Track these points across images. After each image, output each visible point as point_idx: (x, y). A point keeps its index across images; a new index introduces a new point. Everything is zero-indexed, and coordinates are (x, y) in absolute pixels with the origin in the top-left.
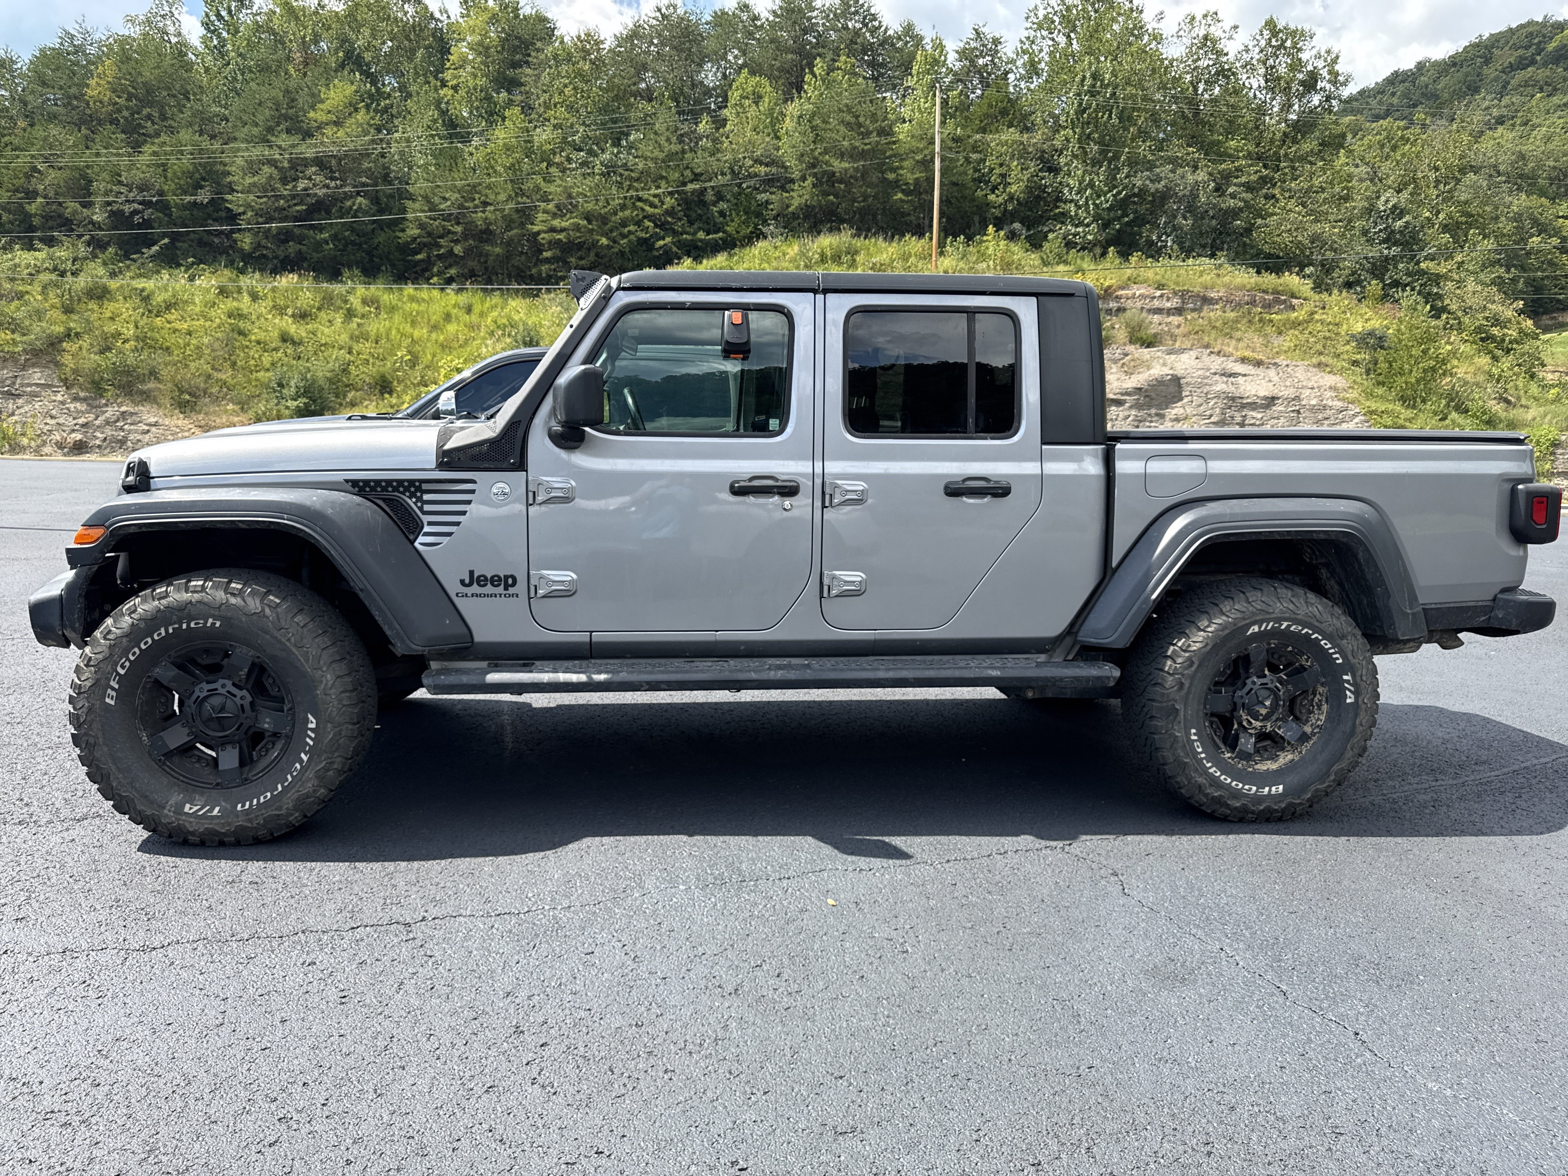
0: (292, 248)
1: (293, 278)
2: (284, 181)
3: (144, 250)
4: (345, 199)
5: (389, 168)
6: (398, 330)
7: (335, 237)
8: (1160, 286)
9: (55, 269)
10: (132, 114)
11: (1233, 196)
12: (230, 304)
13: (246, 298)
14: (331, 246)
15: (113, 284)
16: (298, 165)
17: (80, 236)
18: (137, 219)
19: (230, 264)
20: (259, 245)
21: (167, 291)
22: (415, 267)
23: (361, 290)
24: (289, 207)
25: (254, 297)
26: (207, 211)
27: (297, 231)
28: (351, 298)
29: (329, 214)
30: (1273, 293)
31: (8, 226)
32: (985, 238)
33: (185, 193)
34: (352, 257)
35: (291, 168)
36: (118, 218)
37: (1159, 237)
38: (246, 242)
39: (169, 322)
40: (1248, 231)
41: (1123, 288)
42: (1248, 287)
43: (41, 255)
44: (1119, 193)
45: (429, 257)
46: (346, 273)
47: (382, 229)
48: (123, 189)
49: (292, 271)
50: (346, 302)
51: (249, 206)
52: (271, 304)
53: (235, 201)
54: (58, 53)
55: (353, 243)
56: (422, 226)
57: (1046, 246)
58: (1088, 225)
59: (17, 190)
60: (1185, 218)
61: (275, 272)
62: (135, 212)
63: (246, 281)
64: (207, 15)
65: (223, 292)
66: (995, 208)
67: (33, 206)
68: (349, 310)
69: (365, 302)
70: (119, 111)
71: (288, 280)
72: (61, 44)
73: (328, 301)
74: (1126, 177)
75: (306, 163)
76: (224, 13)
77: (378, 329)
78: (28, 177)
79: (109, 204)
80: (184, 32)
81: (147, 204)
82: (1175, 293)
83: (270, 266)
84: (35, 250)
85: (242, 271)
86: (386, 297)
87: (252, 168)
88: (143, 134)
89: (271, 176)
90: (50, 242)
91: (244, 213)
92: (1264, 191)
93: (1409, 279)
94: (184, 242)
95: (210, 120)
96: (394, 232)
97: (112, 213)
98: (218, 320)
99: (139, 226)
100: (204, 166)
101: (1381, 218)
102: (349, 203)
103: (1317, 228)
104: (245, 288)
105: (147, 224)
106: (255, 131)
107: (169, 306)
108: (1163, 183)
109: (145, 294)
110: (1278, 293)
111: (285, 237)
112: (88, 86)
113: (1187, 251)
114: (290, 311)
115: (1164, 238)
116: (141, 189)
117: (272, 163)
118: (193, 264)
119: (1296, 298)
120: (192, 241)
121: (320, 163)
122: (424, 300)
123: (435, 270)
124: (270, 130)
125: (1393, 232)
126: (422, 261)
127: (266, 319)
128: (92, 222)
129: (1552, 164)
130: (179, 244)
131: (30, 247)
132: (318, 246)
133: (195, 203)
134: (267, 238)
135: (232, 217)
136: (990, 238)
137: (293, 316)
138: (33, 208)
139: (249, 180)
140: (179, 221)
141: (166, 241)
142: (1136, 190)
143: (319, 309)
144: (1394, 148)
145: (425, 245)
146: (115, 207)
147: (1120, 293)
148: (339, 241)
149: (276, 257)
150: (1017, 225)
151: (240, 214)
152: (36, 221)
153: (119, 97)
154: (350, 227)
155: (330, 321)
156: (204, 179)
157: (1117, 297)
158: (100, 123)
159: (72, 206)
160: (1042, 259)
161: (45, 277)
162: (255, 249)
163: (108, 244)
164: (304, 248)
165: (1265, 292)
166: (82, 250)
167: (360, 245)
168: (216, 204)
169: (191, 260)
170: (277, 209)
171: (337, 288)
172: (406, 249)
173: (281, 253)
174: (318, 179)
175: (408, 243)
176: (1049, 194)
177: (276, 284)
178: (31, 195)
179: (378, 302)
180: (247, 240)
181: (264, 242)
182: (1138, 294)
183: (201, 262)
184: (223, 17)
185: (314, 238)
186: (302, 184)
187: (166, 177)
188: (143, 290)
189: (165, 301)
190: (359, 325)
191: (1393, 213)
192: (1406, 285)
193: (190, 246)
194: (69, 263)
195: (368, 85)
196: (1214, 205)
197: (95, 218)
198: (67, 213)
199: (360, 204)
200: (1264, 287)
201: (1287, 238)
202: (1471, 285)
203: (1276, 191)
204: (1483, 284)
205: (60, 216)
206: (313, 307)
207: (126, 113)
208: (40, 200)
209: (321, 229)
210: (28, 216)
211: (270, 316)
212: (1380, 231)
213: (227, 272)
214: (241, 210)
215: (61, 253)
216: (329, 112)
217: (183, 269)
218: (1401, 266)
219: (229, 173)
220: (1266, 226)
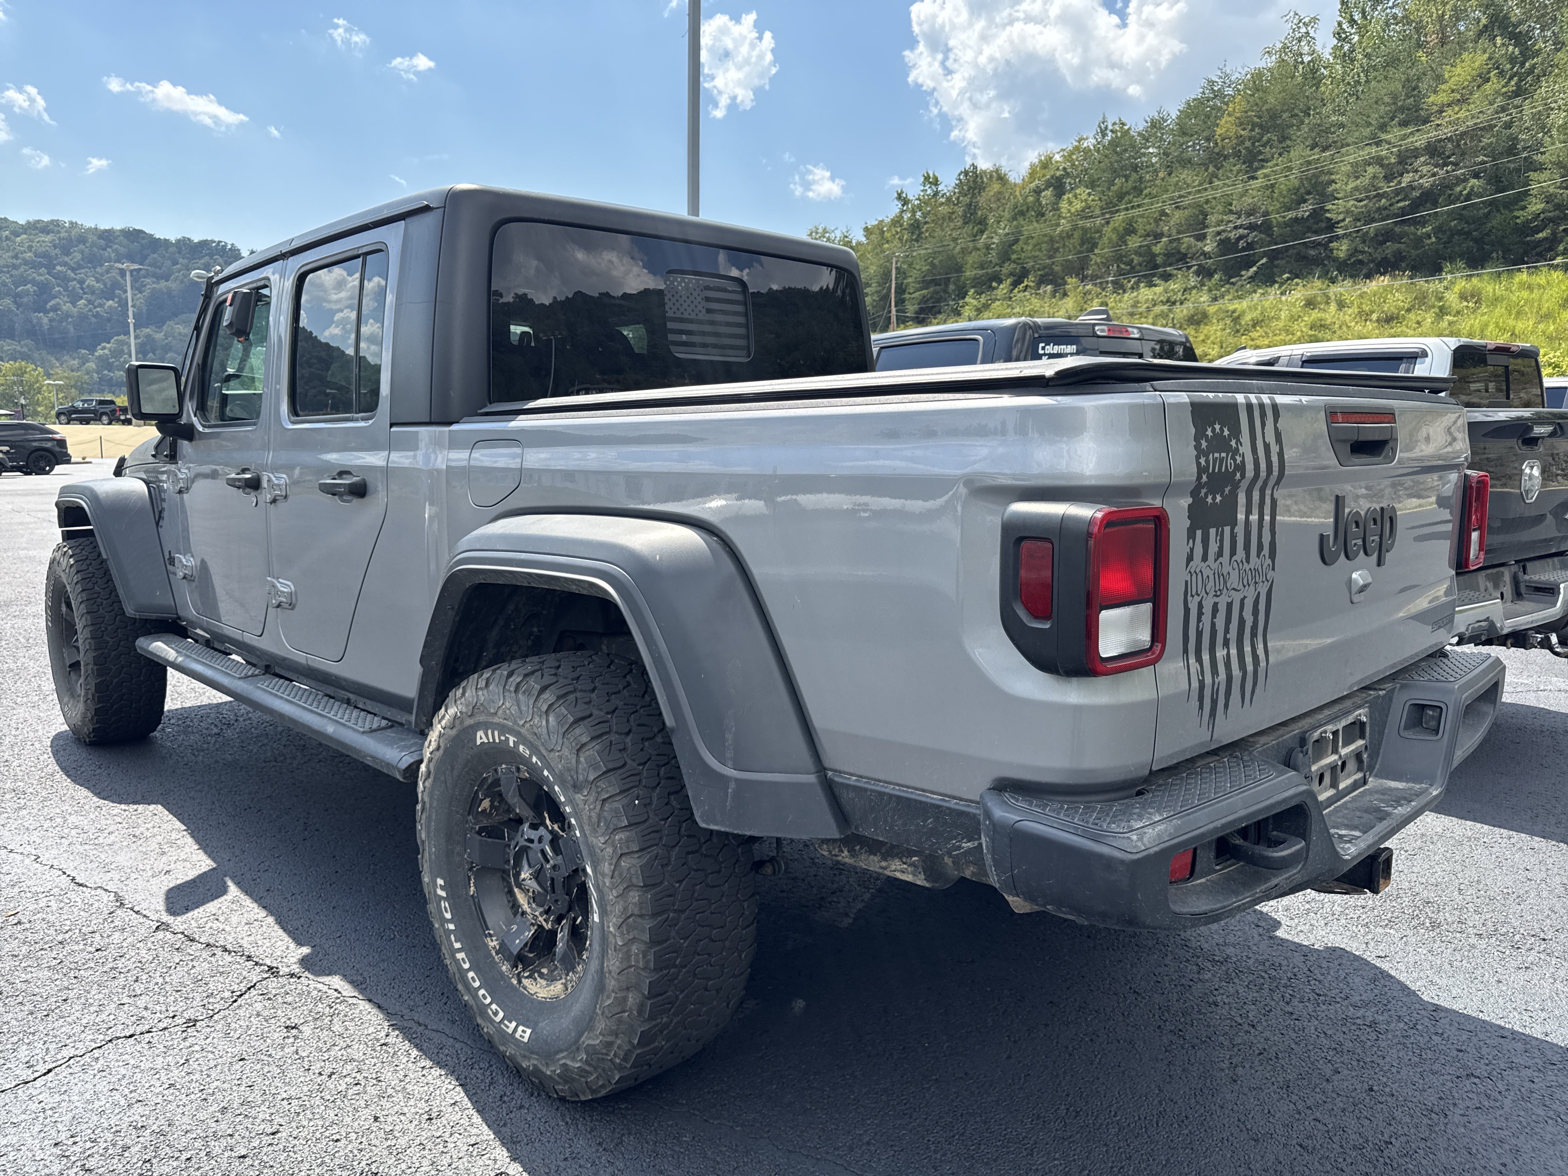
0: (1390, 248)
1: (1384, 281)
2: (1388, 178)
3: (1243, 273)
4: (1457, 184)
5: (1516, 138)
6: (1497, 323)
7: (1438, 230)
9: (1168, 301)
10: (1253, 144)
12: (1315, 315)
13: (1333, 307)
14: (1434, 239)
15: (1212, 310)
16: (1406, 158)
17: (1189, 268)
18: (1241, 244)
19: (1324, 275)
20: (1356, 250)
21: (1256, 309)
22: (1535, 248)
23: (1461, 285)
24: (1391, 205)
25: (1341, 305)
26: (1308, 224)
27: (1397, 229)
28: (1447, 295)
29: (1435, 205)
31: (1138, 268)
33: (1289, 209)
34: (1457, 249)
35: (1400, 163)
36: (1226, 246)
38: (1342, 249)
39: (1252, 340)
43: (1158, 290)
45: (1554, 233)
46: (1448, 266)
47: (1498, 211)
48: (1232, 217)
49: (1383, 274)
50: (1441, 299)
51: (1348, 212)
52: (1356, 311)
53: (1335, 210)
54: (1200, 102)
55: (1460, 232)
56: (1549, 199)
59: (1148, 235)
61: (1369, 276)
62: (1241, 237)
63: (1335, 290)
64: (1340, 24)
65: (1310, 304)
67: (1159, 246)
68: (1441, 308)
69: (1463, 297)
70: (1243, 143)
71: (1381, 282)
72: (1203, 93)
73: (1421, 301)
75: (1415, 153)
76: (1356, 17)
77: (1472, 326)
78: (1157, 221)
79: (1219, 233)
80: (1318, 48)
81: (1252, 227)
83: (1364, 271)
84: (1155, 286)
85: (1333, 281)
86: (1490, 288)
87: (1356, 172)
88: (1262, 160)
89: (1374, 177)
90: (1167, 277)
91: (1344, 220)
94: (1283, 259)
95: (1327, 131)
96: (1511, 211)
97: (1222, 243)
98: (1299, 334)
99: (1244, 249)
100: (1309, 180)
102: (1458, 189)
104: (1333, 297)
105: (1250, 246)
106: (1367, 132)
107: (1256, 324)
109: (1236, 315)
111: (1386, 236)
112: (1217, 125)
114: (1374, 317)
116: (1249, 214)
117: (1379, 161)
118: (1288, 279)
120: (1291, 257)
121: (1433, 150)
122: (1539, 285)
123: (1561, 248)
124: (1383, 127)
126: (1546, 239)
127: (1348, 327)
128: (1204, 254)
130: (1276, 262)
131: (1151, 285)
132: (1418, 241)
133: (1296, 219)
134: (1364, 242)
135: (1331, 225)
137: (1378, 321)
138: (1157, 249)
139: (1351, 185)
140: (1279, 240)
141: (1264, 260)
143: (1409, 310)
145: (1551, 220)
146: (1223, 236)
148: (1444, 232)
149: (1373, 261)
151: (1338, 222)
152: (1159, 260)
153: (1244, 129)
154: (1458, 215)
155: (1418, 323)
156: (1309, 193)
158: (1226, 158)
159: (1188, 240)
161: (1158, 309)
162: (1351, 256)
163: (1215, 271)
164: (1403, 246)
166: (1193, 281)
167: (1468, 234)
168: (1317, 214)
169: (1286, 276)
170: (1379, 209)
171: (1431, 285)
172: (1526, 229)
173: (1378, 256)
174: (1425, 169)
175: (1528, 222)
177: (1365, 290)
178: (1158, 236)
179: (1480, 294)
180: (1344, 248)
181: (1360, 247)
183: (1297, 277)
184: (1355, 21)
185: (1415, 234)
186: (1406, 179)
187: (1272, 198)
188: (1234, 311)
189: (1253, 320)
190: (1450, 324)
193: (1288, 262)
194: (1180, 294)
195: (1511, 48)
197: (1206, 249)
198: (1183, 248)
199: (1472, 187)
205: (1179, 252)
206: (1400, 309)
207: (1248, 144)
208: (1164, 239)
209: (1423, 222)
210: (1154, 256)
211: (1353, 324)
213: (1318, 283)
214: (1341, 217)
215: (1173, 286)
216: (1453, 91)
217: (1277, 286)
219: (1334, 181)
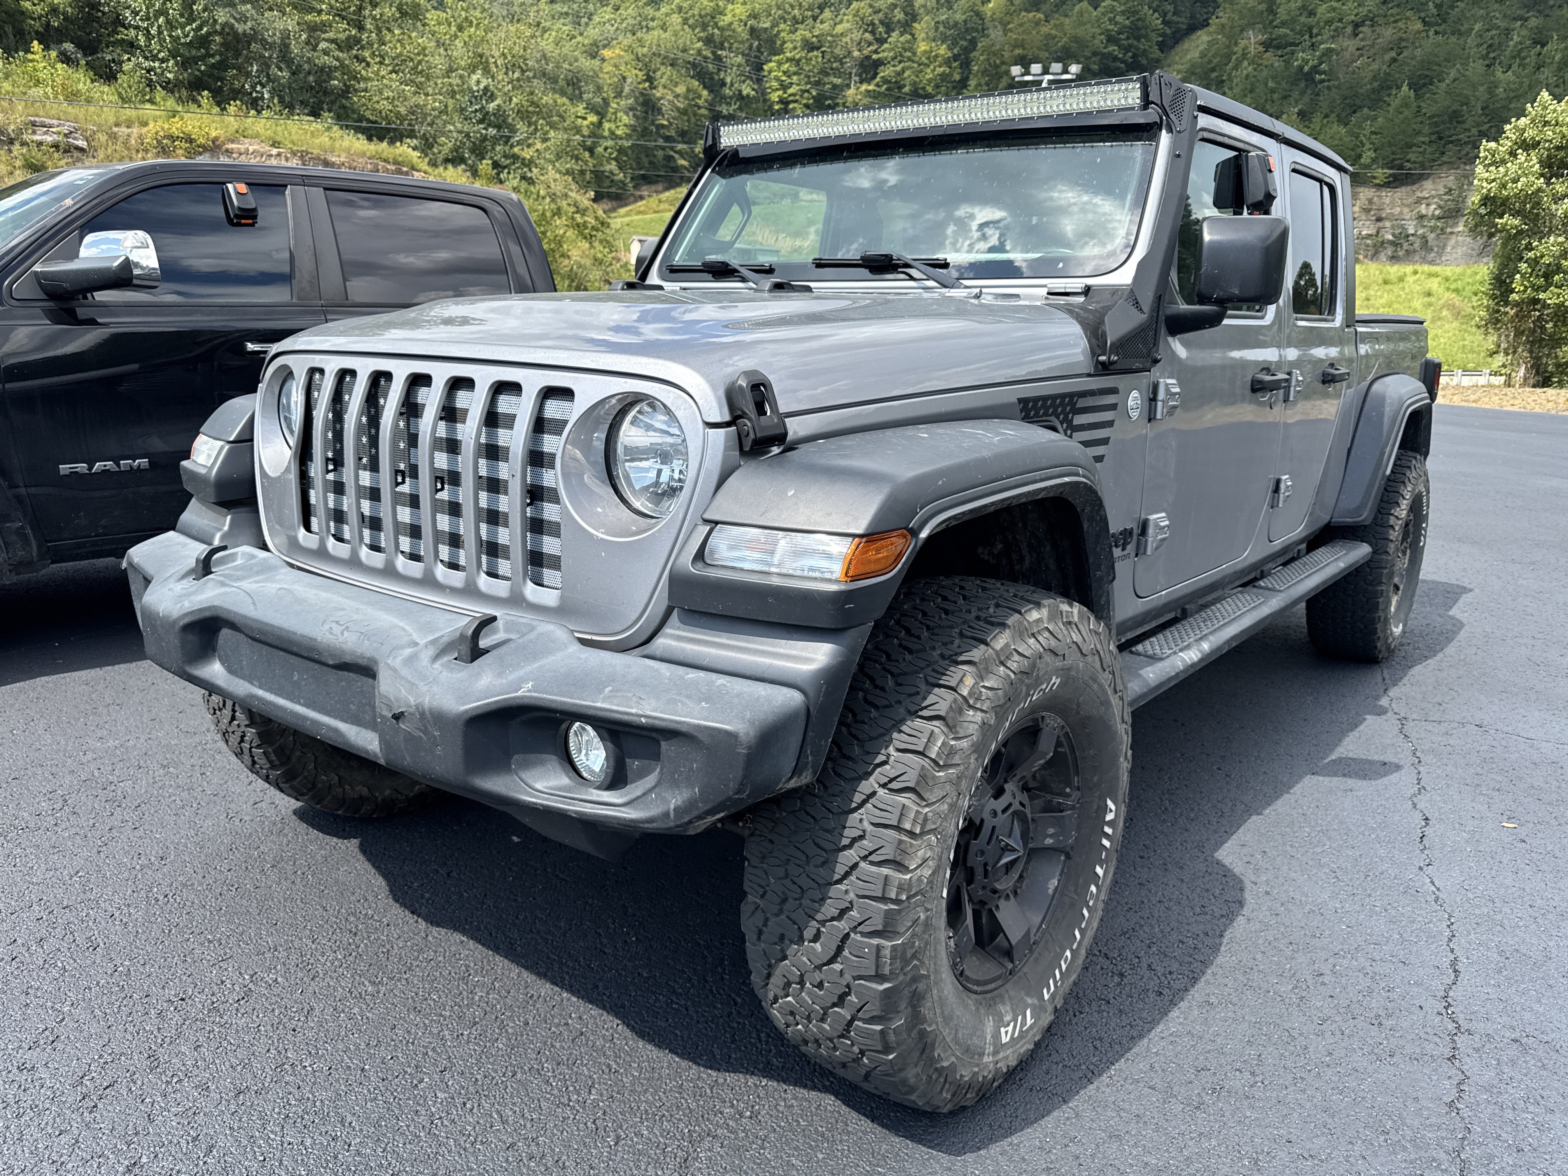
8: (275, 144)
11: (326, 52)
30: (394, 164)
32: (30, 56)
37: (253, 87)
40: (346, 91)
41: (233, 142)
42: (368, 154)
44: (200, 28)
57: (122, 78)
58: (163, 61)
60: (280, 69)
66: (34, 19)
74: (204, 10)
82: (294, 154)
92: (354, 52)
93: (508, 161)
101: (476, 97)
103: (421, 99)
108: (249, 24)
110: (399, 164)
113: (289, 107)
115: (258, 88)
119: (417, 171)
125: (488, 113)
129: (568, 67)
136: (37, 57)
142: (218, 27)
144: (460, 28)
147: (230, 146)
150: (69, 46)
157: (227, 151)
160: (120, 94)
165: (386, 161)
176: (104, 13)
182: (251, 149)
191: (485, 94)
192: (505, 167)
196: (309, 58)
200: (384, 156)
201: (385, 105)
202: (552, 173)
203: (367, 54)
204: (560, 173)
212: (476, 111)
218: (498, 148)
220: (366, 90)
